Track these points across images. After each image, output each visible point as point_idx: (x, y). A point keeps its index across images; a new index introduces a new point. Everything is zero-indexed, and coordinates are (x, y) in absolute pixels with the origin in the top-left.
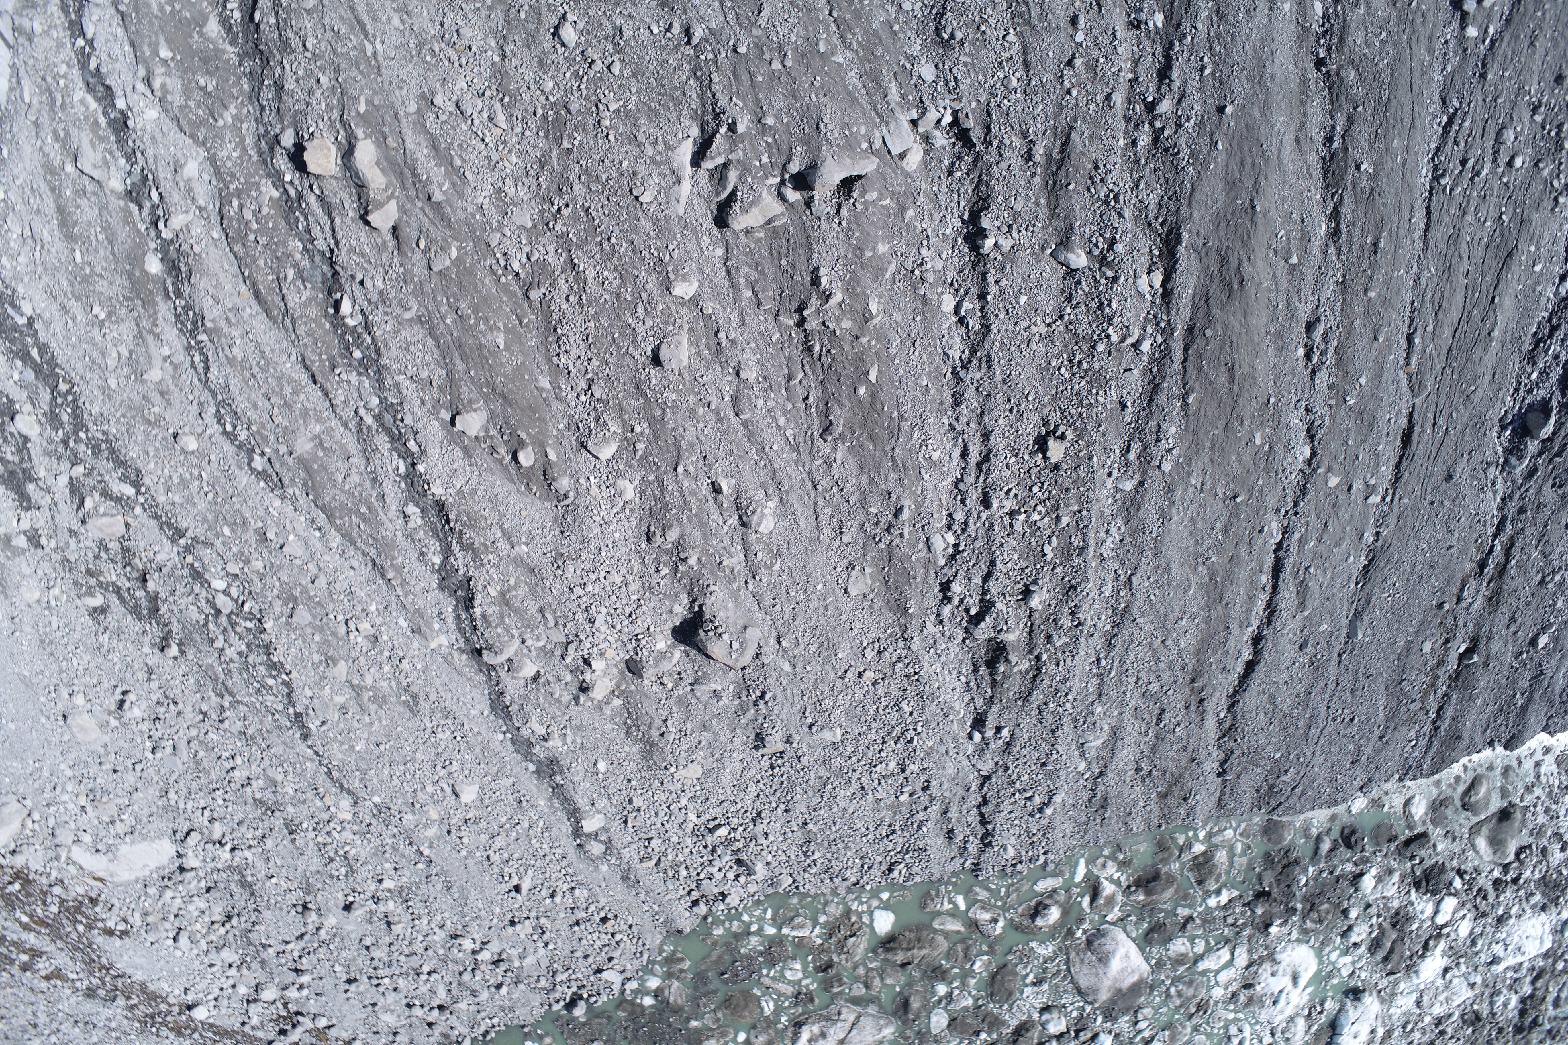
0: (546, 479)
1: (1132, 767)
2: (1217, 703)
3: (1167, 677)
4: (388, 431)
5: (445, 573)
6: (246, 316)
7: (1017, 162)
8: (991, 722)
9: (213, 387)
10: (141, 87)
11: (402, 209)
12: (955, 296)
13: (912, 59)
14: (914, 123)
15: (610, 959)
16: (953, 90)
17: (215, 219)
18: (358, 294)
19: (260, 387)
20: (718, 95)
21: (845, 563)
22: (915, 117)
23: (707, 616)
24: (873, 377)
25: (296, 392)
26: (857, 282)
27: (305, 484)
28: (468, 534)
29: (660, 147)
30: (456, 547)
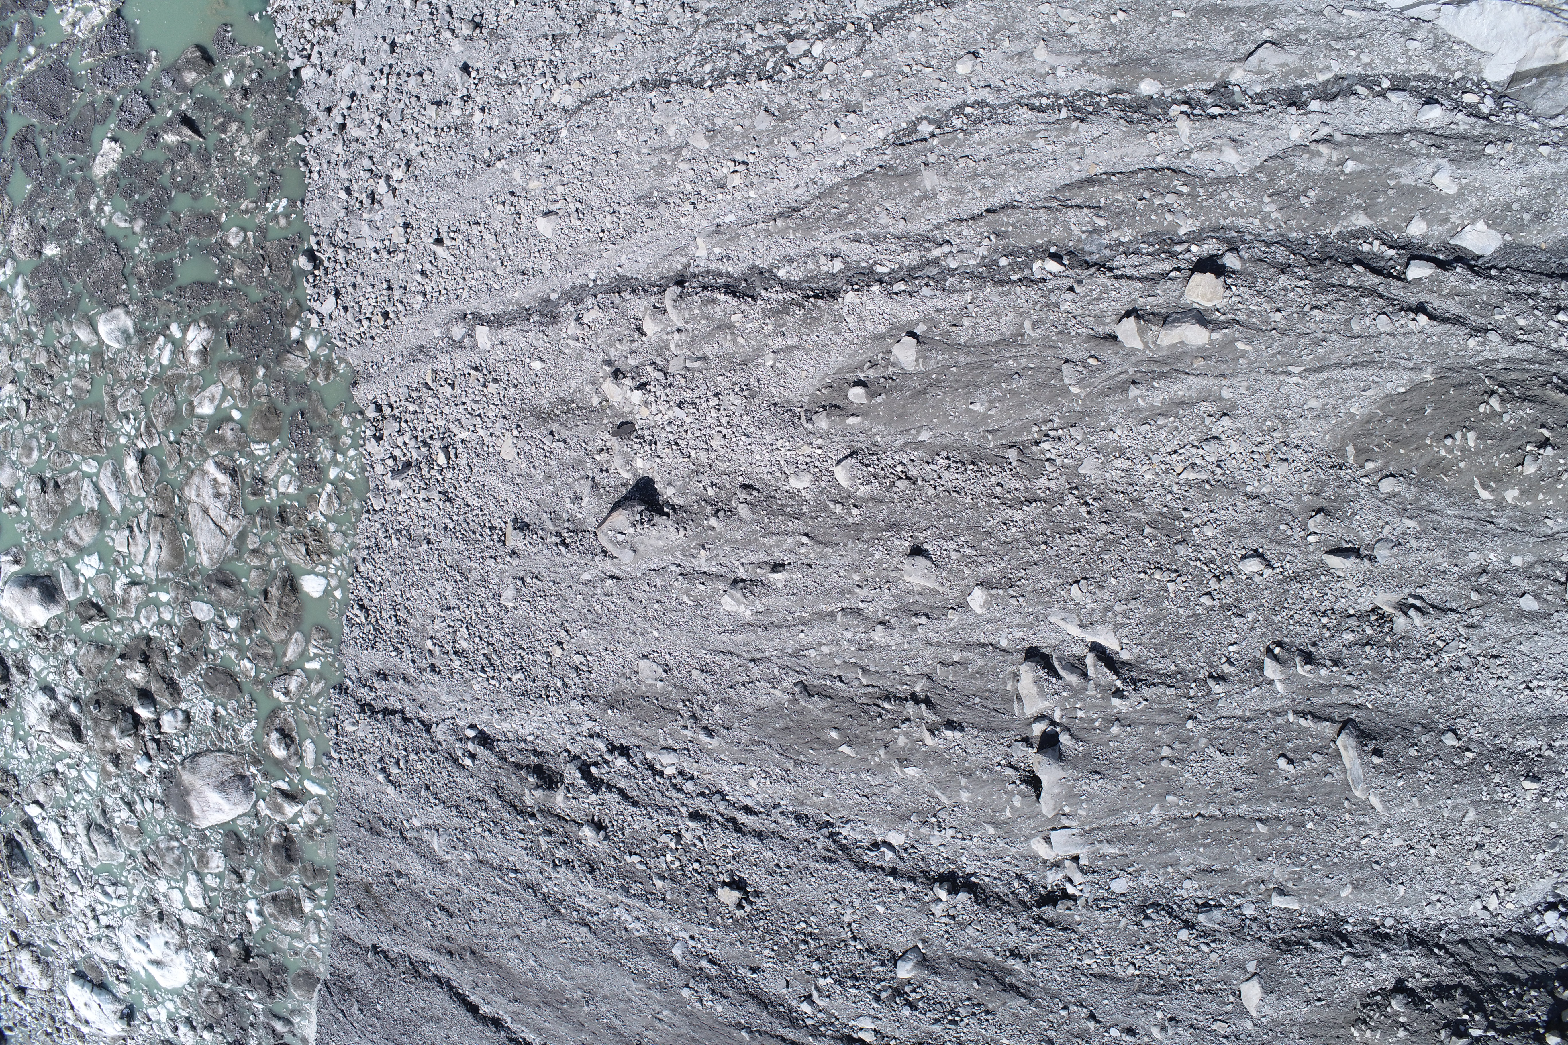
0: (831, 406)
1: (404, 868)
2: (445, 967)
3: (482, 929)
4: (920, 267)
5: (767, 276)
6: (1072, 164)
7: (1012, 941)
8: (481, 752)
9: (1013, 108)
10: (1324, 131)
11: (1131, 352)
12: (901, 847)
13: (1136, 875)
14: (1075, 859)
15: (346, 309)
16: (1097, 904)
17: (1176, 163)
18: (1062, 282)
19: (999, 155)
20: (1153, 689)
21: (673, 664)
22: (1081, 862)
23: (656, 518)
24: (845, 749)
25: (983, 188)
26: (940, 763)
27: (892, 167)
28: (799, 313)
29: (1119, 619)
30: (788, 296)
